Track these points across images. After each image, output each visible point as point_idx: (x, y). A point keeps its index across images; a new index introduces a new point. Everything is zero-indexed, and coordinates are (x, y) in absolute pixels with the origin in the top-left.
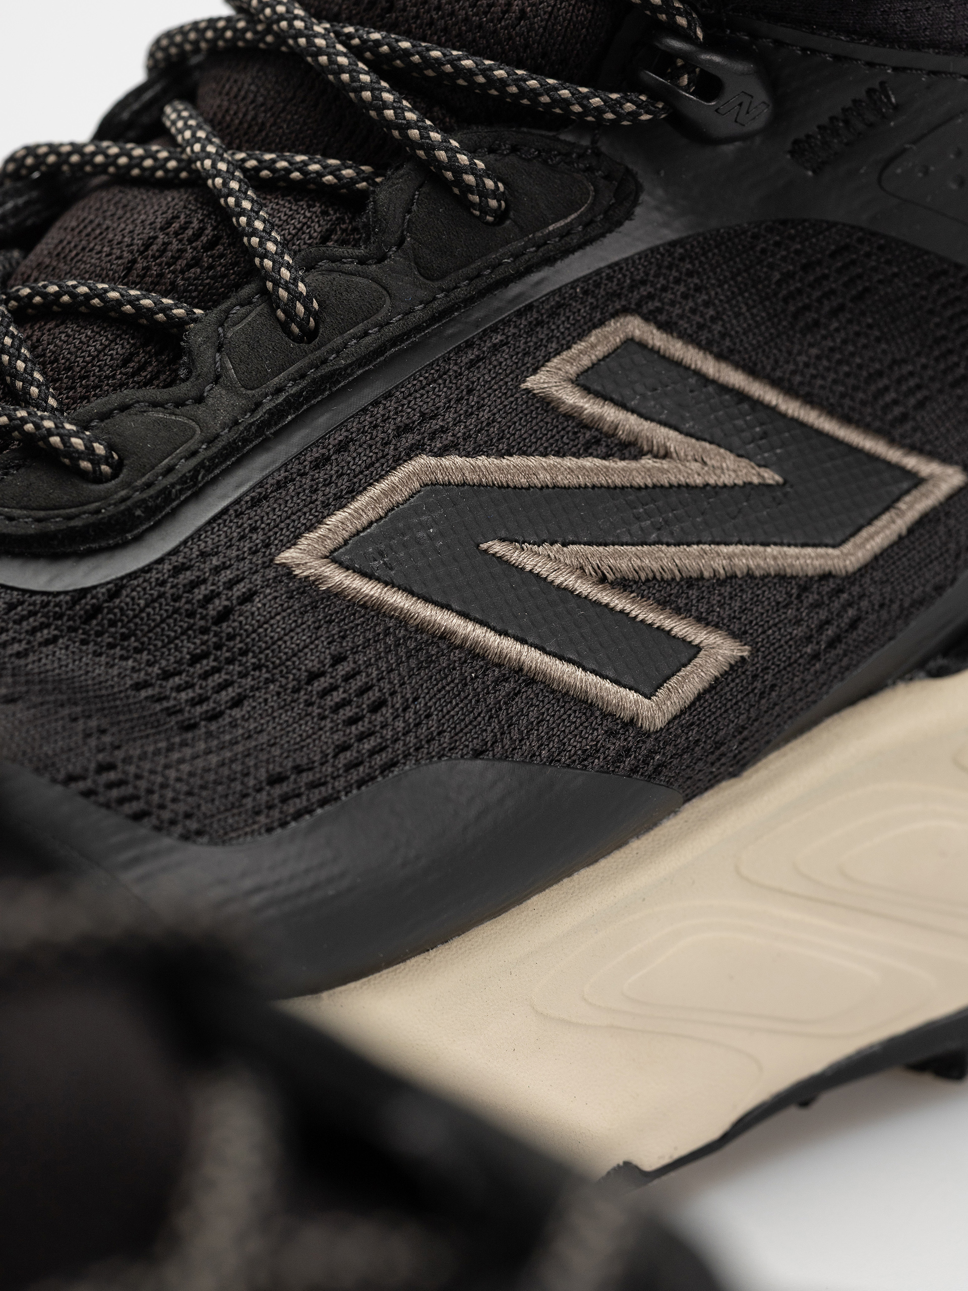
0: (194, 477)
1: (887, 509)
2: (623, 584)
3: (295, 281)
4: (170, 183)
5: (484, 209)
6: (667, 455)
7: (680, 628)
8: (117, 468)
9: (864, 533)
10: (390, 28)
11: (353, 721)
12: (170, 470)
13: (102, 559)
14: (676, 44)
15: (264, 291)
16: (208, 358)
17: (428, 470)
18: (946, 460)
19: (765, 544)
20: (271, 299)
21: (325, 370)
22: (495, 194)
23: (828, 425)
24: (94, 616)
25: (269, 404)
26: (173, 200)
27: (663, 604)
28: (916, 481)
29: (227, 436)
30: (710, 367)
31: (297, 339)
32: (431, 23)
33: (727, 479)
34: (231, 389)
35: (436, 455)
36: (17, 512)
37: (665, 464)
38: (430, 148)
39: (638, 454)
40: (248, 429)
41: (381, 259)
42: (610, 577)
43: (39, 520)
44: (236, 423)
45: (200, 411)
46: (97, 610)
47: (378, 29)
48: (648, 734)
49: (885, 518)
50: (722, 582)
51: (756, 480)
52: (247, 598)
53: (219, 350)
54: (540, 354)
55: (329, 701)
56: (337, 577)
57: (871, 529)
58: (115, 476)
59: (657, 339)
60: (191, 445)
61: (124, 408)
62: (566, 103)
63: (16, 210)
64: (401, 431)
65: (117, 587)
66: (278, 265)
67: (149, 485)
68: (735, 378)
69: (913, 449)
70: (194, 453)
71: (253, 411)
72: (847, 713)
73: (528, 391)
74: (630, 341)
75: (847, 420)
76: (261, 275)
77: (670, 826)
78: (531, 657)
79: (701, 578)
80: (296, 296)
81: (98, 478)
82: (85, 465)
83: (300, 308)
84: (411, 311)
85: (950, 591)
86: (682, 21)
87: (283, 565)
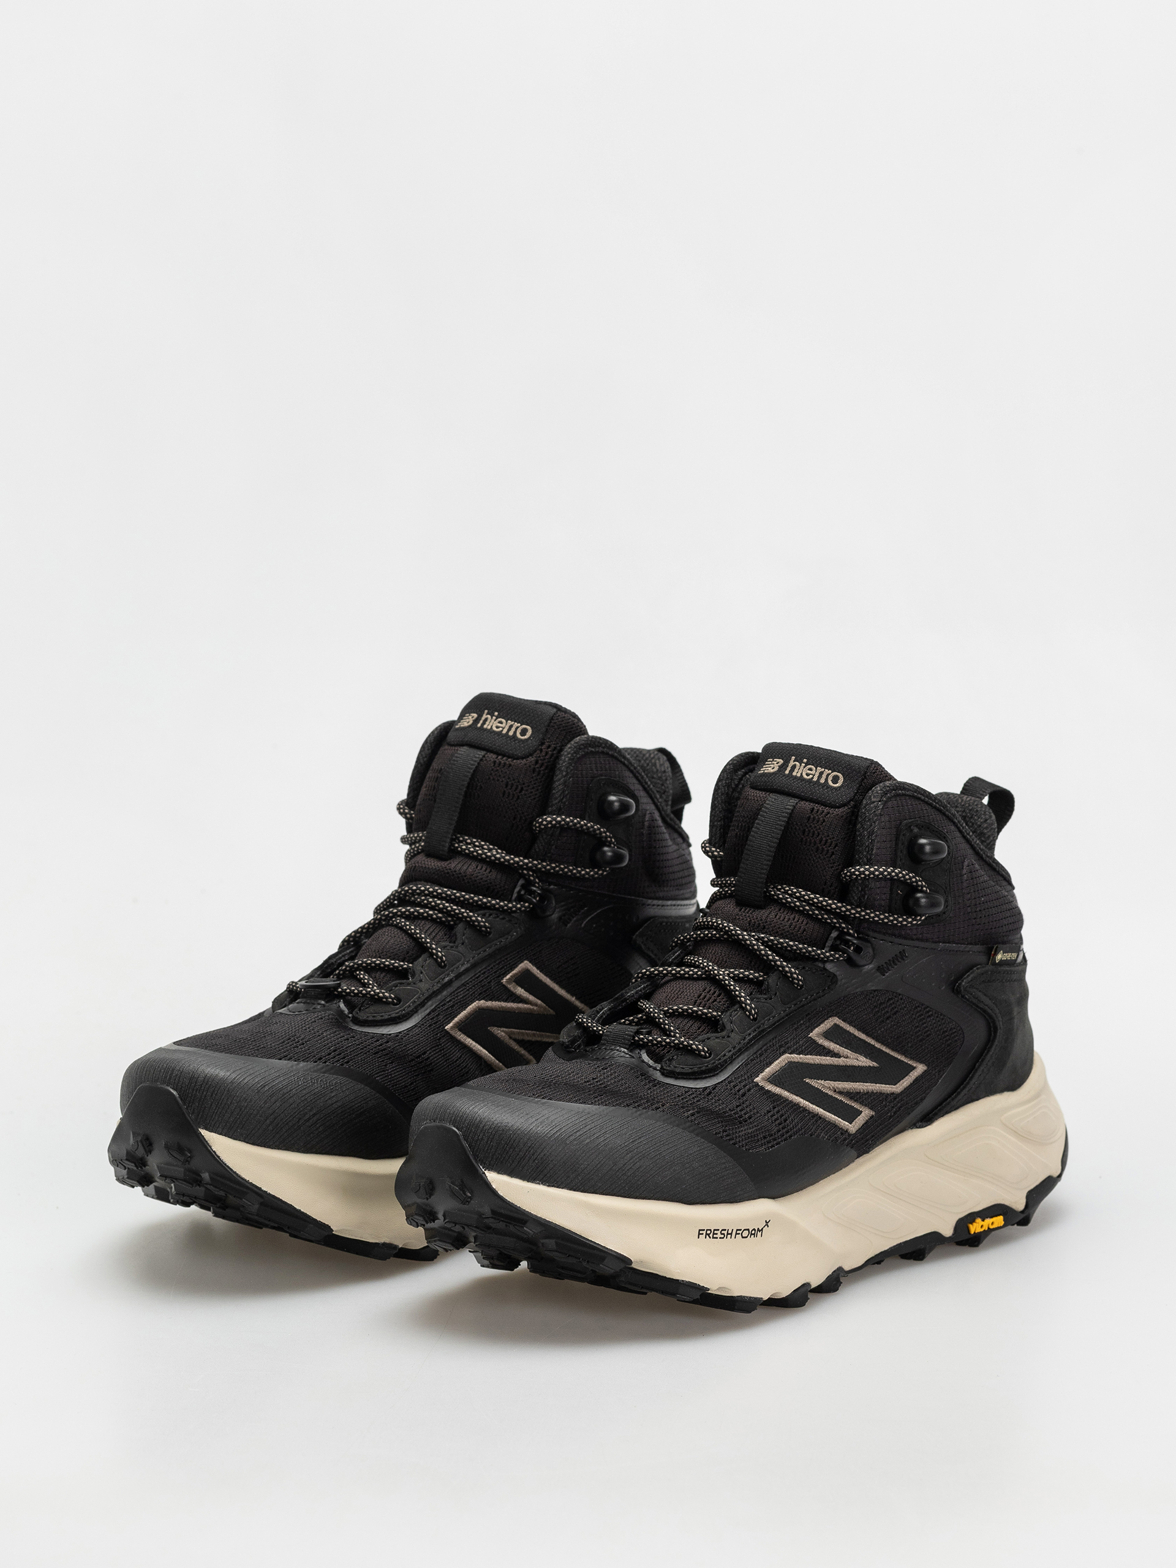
0: (732, 1057)
1: (907, 1075)
2: (841, 1093)
3: (751, 1004)
4: (700, 978)
5: (798, 984)
6: (847, 1057)
7: (856, 1106)
8: (710, 1055)
9: (901, 1082)
10: (765, 933)
11: (780, 1124)
12: (725, 1055)
13: (708, 1080)
14: (849, 938)
15: (741, 1007)
16: (729, 1026)
17: (788, 1058)
18: (921, 1062)
19: (876, 1084)
20: (744, 1009)
21: (761, 1029)
22: (801, 980)
23: (888, 1051)
24: (710, 1094)
25: (748, 1038)
26: (702, 984)
27: (851, 1098)
28: (914, 1068)
29: (738, 1047)
30: (857, 1033)
31: (752, 1020)
32: (777, 932)
33: (864, 1064)
34: (737, 1033)
35: (790, 1054)
36: (684, 1067)
37: (848, 1060)
38: (783, 967)
39: (840, 1057)
40: (744, 1044)
41: (771, 999)
42: (837, 1090)
43: (691, 1069)
44: (740, 1043)
45: (729, 1039)
46: (710, 1093)
47: (763, 934)
48: (851, 1135)
49: (907, 1077)
50: (865, 1094)
51: (871, 1065)
52: (749, 1090)
53: (731, 1023)
54: (812, 1027)
55: (773, 1119)
56: (770, 1087)
57: (903, 1081)
58: (709, 1057)
59: (843, 1024)
60: (729, 1048)
61: (708, 1039)
62: (819, 955)
63: (644, 988)
64: (781, 1046)
65: (715, 1087)
66: (746, 1000)
67: (720, 1059)
68: (863, 1036)
69: (912, 1058)
70: (730, 1051)
71: (744, 1040)
72: (900, 1135)
73: (810, 1037)
74: (835, 1024)
75: (893, 1050)
76: (740, 1002)
77: (852, 1165)
78: (820, 1111)
79: (860, 1092)
80: (751, 1008)
81: (705, 1057)
82: (703, 1053)
83: (753, 1011)
84: (780, 1013)
85: (925, 1101)
86: (851, 931)
87: (756, 1082)
